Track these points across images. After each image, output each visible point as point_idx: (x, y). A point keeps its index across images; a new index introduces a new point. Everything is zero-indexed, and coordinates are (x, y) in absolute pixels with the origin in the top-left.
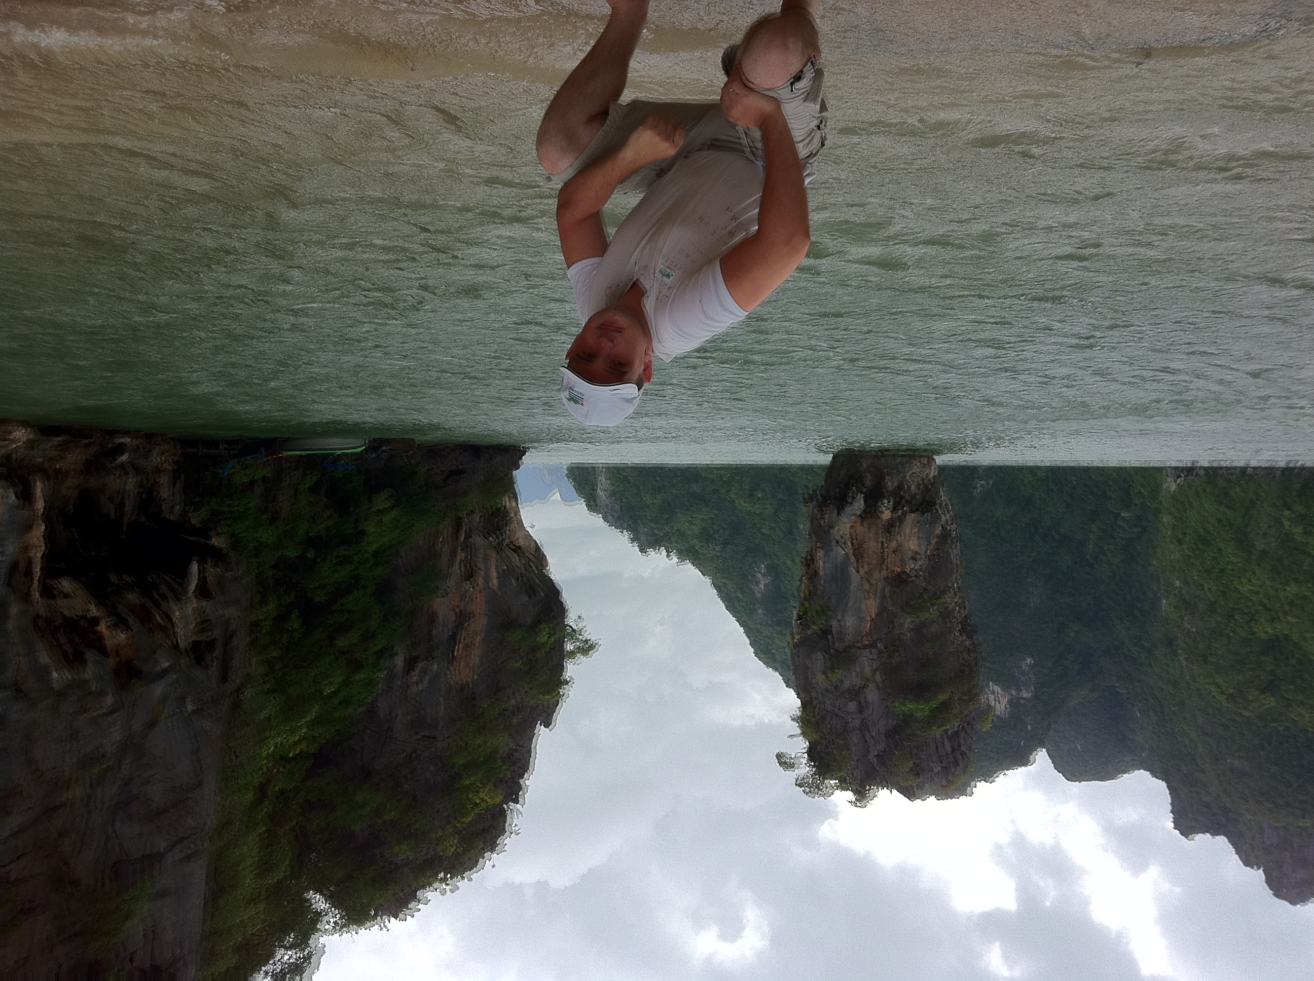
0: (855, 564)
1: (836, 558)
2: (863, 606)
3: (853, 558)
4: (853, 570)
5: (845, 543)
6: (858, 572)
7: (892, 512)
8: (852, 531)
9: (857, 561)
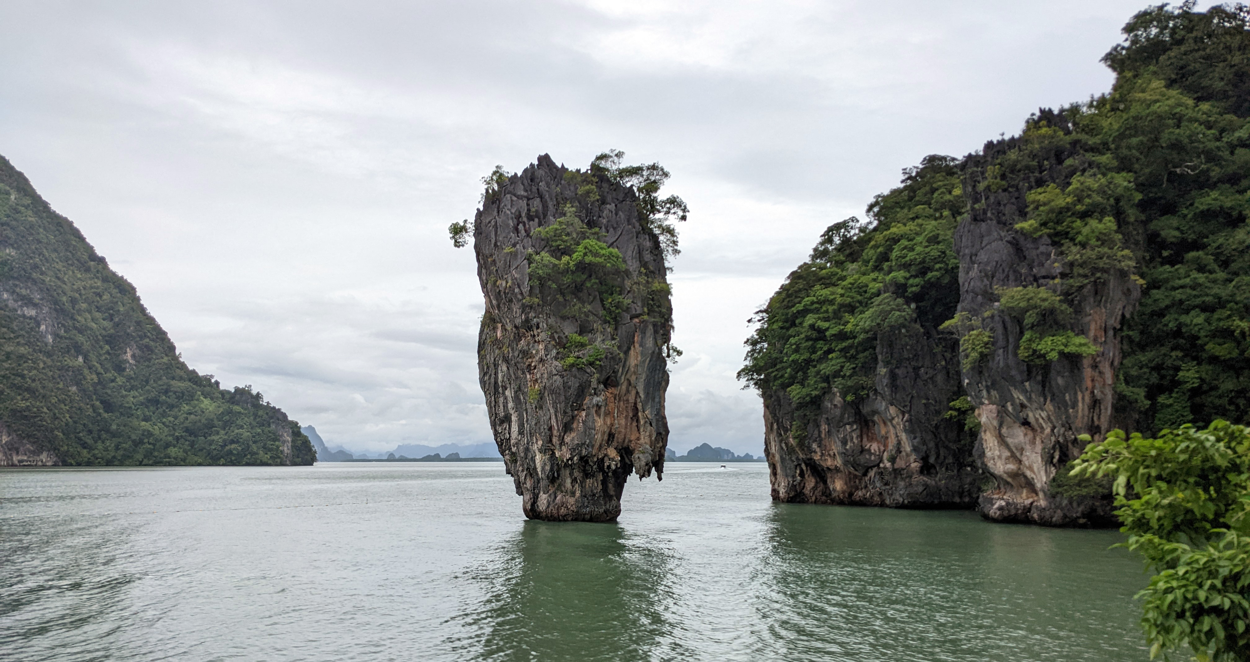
0: (638, 400)
1: (652, 407)
2: (639, 358)
3: (640, 406)
4: (642, 395)
5: (646, 422)
6: (637, 393)
7: (606, 455)
8: (638, 435)
9: (635, 404)
